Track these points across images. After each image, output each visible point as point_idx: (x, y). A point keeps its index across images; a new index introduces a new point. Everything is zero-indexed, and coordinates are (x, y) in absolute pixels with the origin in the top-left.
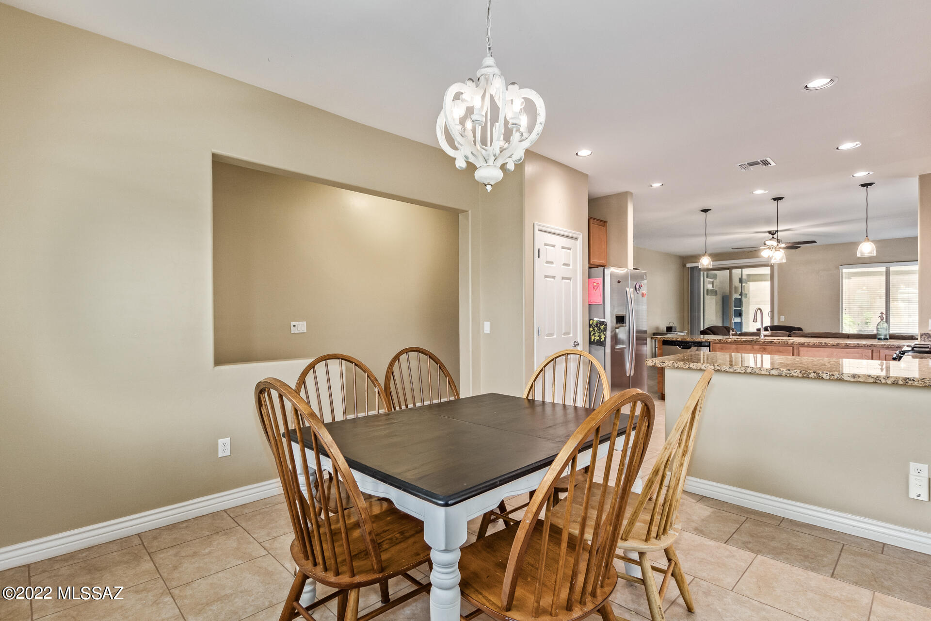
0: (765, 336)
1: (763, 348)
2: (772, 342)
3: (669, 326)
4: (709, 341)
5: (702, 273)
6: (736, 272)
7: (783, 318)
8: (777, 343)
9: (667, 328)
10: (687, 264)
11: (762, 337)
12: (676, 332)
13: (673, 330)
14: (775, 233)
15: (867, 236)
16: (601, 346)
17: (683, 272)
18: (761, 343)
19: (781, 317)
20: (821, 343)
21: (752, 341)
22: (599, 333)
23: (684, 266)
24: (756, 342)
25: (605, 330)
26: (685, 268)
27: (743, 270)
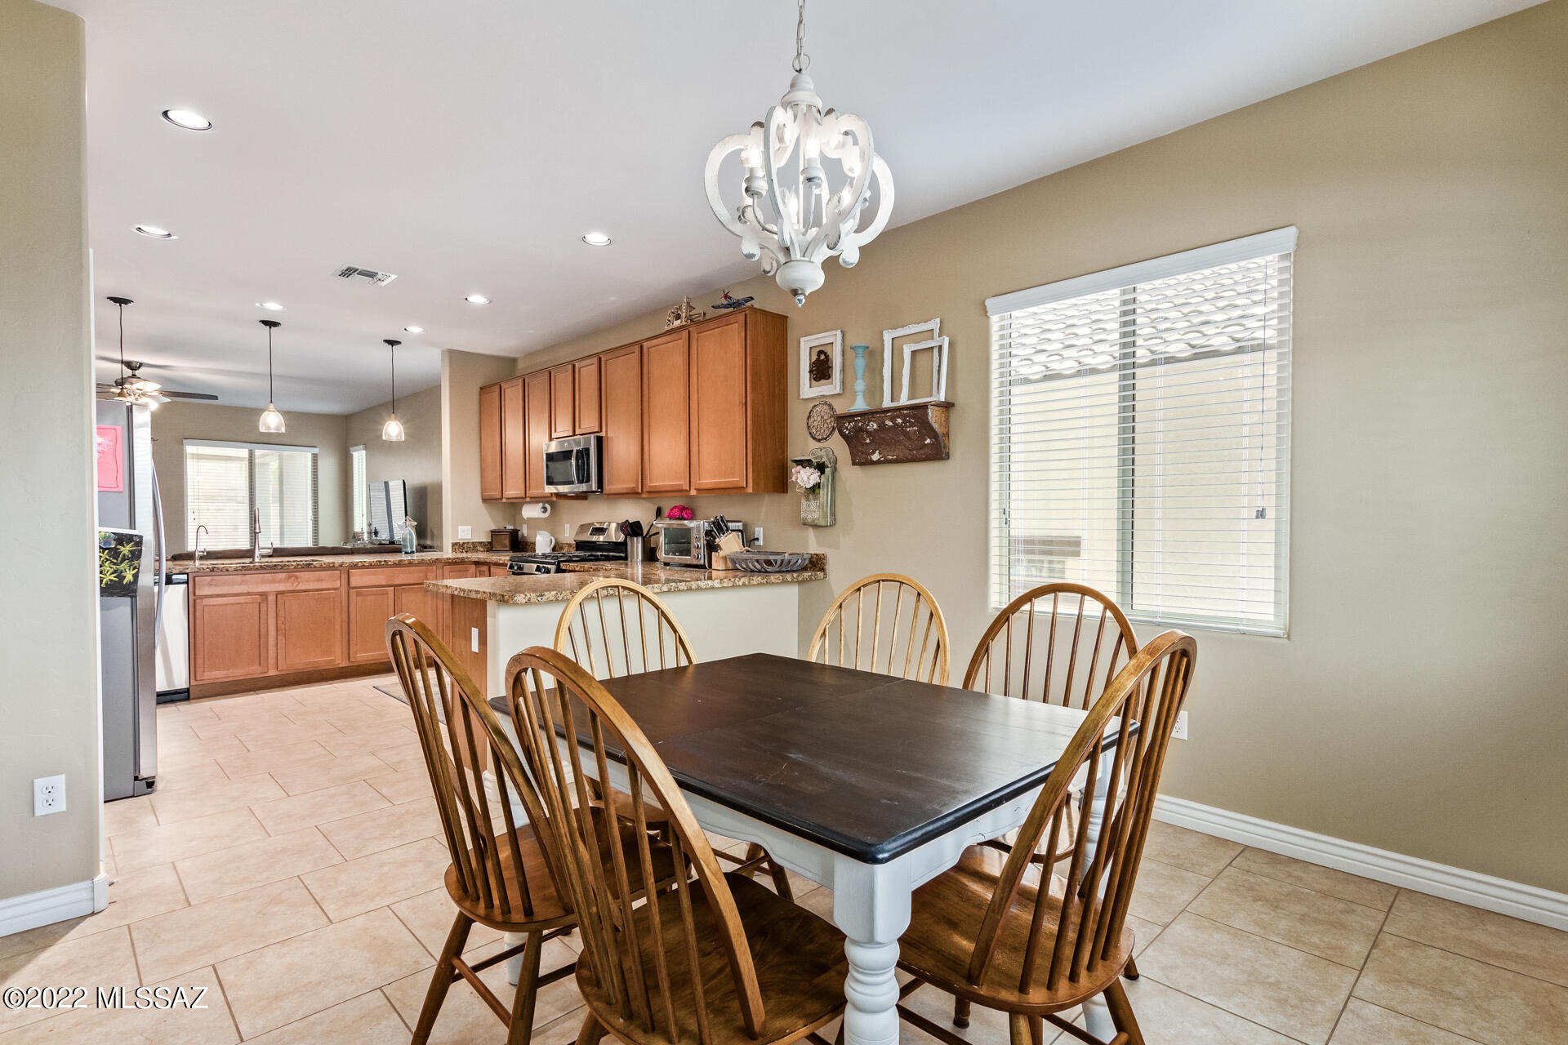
0: (263, 556)
2: (309, 564)
4: (187, 571)
8: (318, 566)
11: (257, 560)
14: (139, 368)
16: (124, 596)
18: (292, 567)
21: (275, 565)
22: (115, 564)
24: (282, 567)
25: (136, 555)
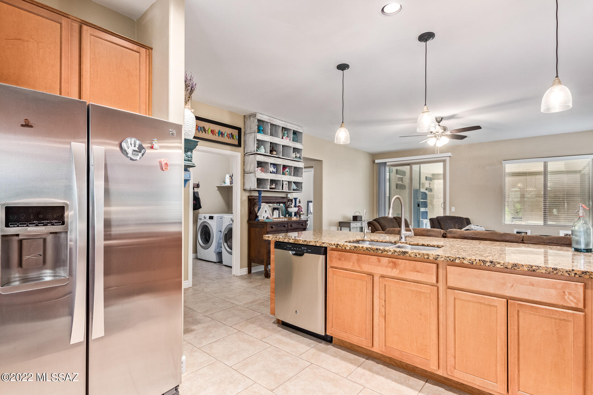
1: (393, 262)
3: (355, 215)
4: (324, 245)
5: (387, 169)
6: (415, 168)
7: (453, 209)
9: (354, 217)
10: (376, 160)
12: (362, 220)
13: (358, 219)
14: (441, 120)
15: (557, 77)
17: (373, 167)
19: (452, 208)
20: (484, 262)
23: (374, 162)
26: (374, 164)
27: (422, 165)
